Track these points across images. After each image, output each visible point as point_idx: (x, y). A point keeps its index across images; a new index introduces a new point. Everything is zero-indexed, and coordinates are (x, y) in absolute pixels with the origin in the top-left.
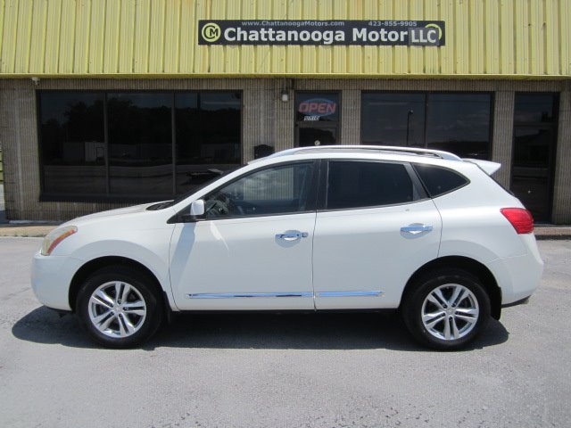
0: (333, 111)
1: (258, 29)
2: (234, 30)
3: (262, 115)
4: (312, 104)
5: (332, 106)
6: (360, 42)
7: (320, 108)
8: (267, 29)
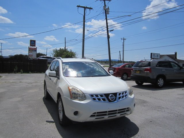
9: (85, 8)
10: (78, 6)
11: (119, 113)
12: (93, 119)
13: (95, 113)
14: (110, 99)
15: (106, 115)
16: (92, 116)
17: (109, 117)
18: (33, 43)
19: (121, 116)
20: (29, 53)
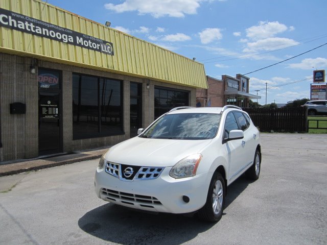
0: (57, 82)
1: (24, 21)
2: (6, 17)
3: (15, 81)
4: (45, 77)
5: (56, 79)
6: (80, 45)
7: (49, 80)
8: (29, 23)
13: (105, 189)
15: (118, 197)
17: (123, 202)
18: (319, 76)
20: (311, 95)
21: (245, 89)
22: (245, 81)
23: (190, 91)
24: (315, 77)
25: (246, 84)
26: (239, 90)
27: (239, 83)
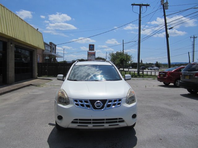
9: (141, 5)
10: (133, 5)
11: (107, 123)
12: (75, 126)
13: (77, 120)
14: (96, 106)
15: (90, 123)
16: (73, 122)
17: (93, 126)
18: (92, 47)
19: (110, 126)
20: (88, 57)
21: (54, 51)
22: (54, 46)
23: (34, 51)
24: (90, 48)
25: (54, 48)
26: (51, 52)
27: (51, 47)
